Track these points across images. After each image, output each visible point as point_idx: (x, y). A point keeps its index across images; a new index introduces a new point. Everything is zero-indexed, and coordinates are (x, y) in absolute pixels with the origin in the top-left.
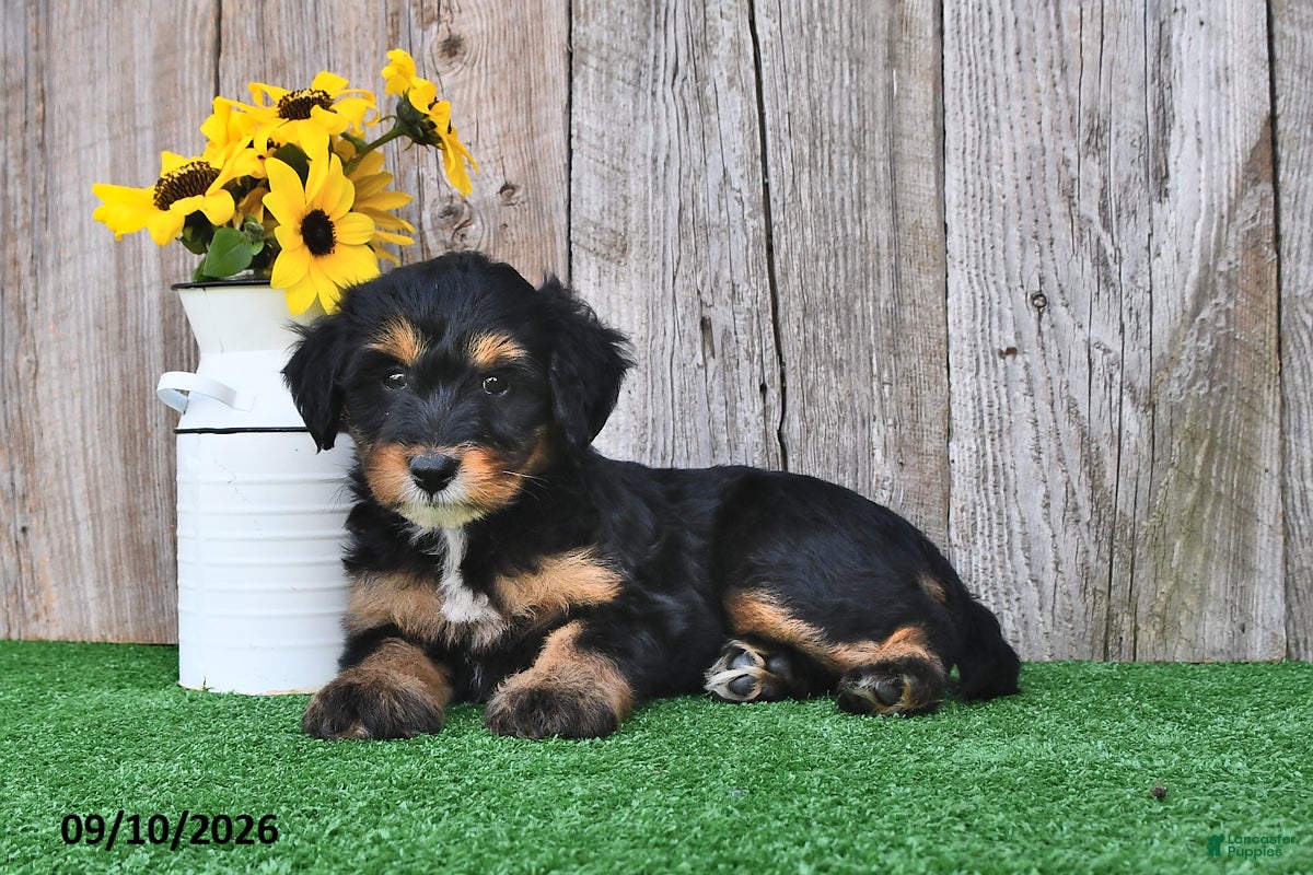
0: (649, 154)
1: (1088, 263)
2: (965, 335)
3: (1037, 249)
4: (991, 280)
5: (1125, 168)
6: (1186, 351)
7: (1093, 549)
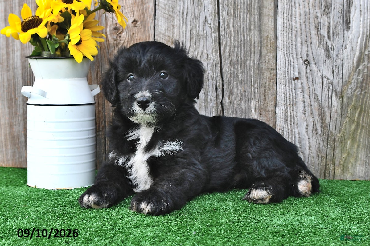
0: (181, 11)
1: (323, 51)
2: (282, 73)
3: (306, 45)
4: (291, 55)
5: (336, 19)
6: (354, 80)
7: (321, 143)
